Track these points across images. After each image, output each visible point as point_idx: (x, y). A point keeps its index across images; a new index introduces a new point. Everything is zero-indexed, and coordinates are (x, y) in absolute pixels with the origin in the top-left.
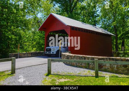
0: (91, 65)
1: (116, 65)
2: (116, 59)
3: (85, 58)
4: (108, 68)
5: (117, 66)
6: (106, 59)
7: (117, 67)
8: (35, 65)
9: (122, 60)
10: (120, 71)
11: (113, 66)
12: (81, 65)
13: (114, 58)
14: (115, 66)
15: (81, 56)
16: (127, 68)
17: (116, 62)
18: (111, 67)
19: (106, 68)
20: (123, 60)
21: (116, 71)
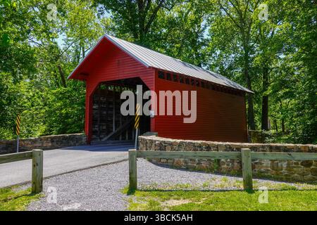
0: (224, 163)
1: (286, 163)
2: (286, 147)
3: (208, 148)
4: (268, 170)
5: (288, 164)
6: (261, 149)
7: (289, 167)
8: (81, 170)
9: (299, 150)
10: (296, 175)
11: (279, 164)
12: (198, 164)
13: (280, 147)
14: (285, 165)
15: (199, 142)
16: (312, 167)
17: (290, 155)
18: (275, 167)
19: (262, 170)
20: (303, 149)
21: (286, 175)
